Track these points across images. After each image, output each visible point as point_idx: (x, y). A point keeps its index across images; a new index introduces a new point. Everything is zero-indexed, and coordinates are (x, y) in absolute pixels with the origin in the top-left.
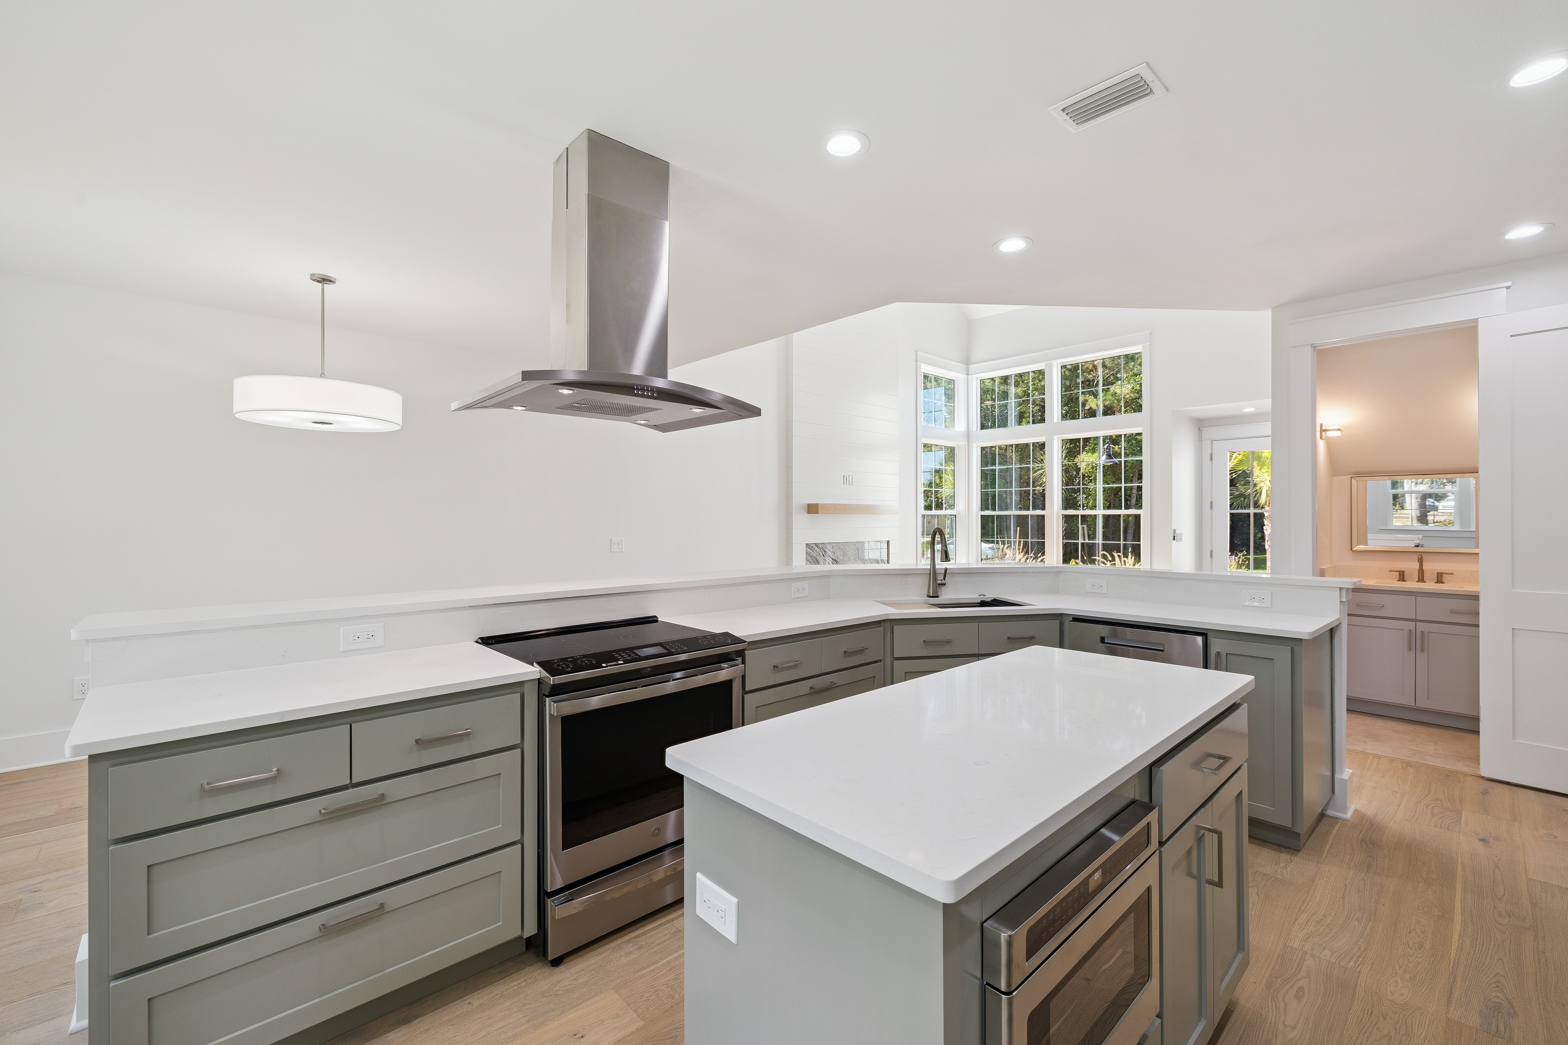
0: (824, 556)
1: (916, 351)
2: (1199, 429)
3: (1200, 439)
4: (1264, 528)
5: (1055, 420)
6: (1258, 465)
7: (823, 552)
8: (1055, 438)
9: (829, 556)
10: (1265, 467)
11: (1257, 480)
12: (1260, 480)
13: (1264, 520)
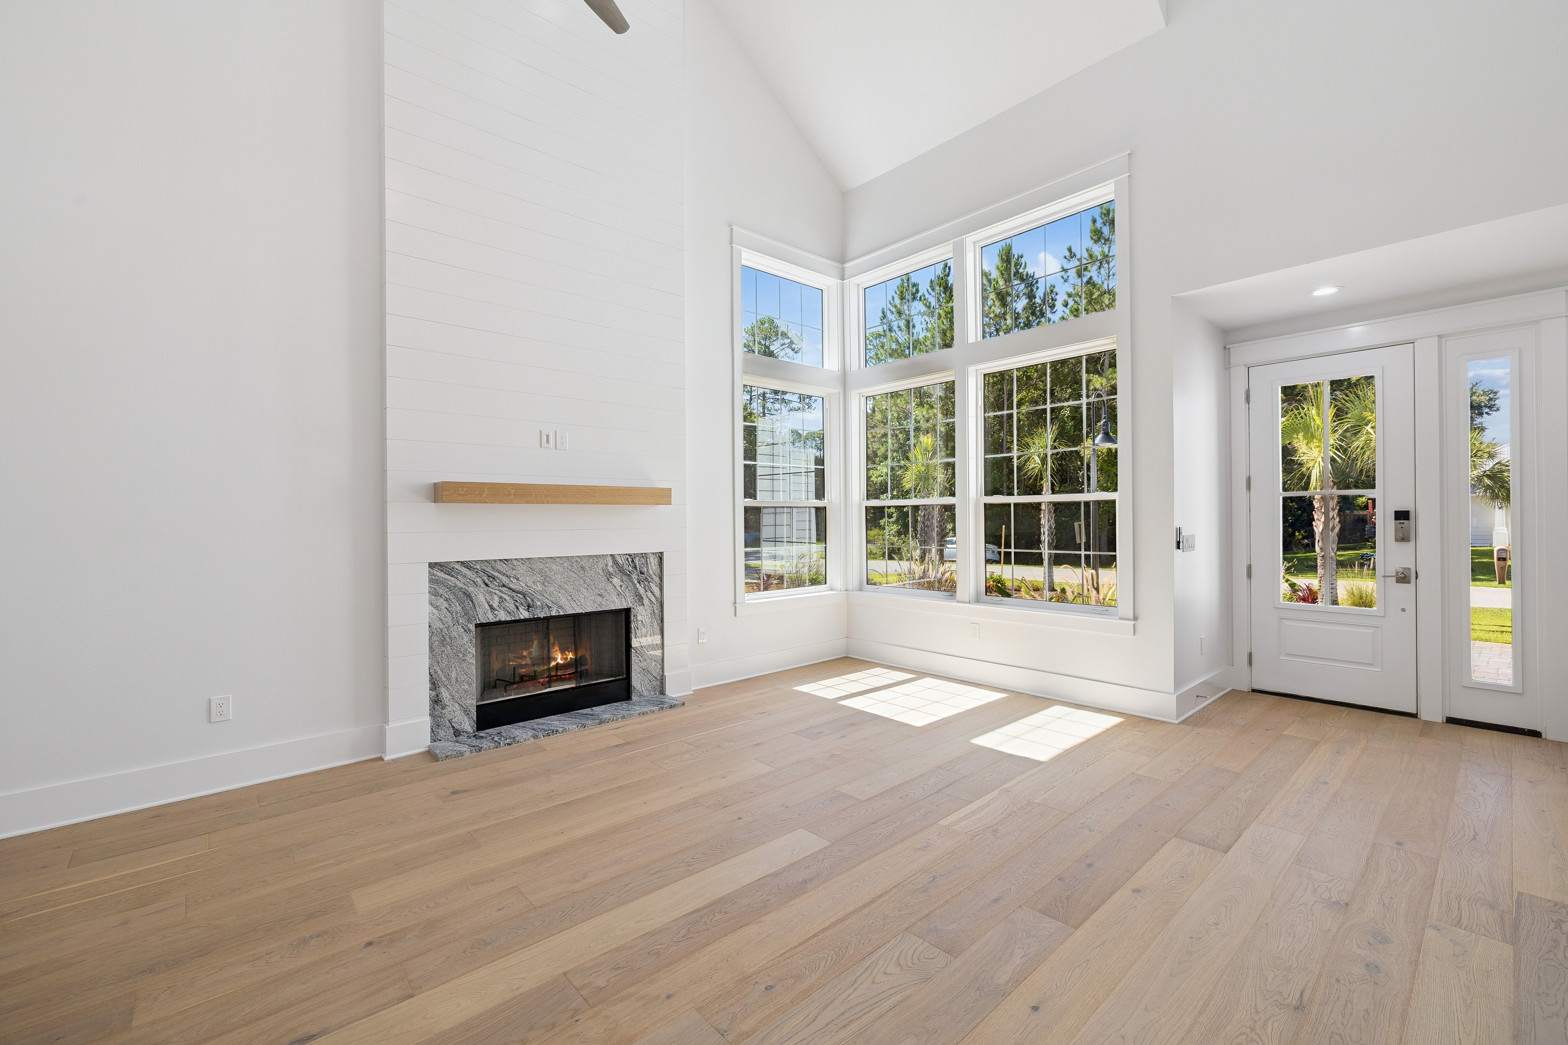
0: (487, 585)
1: (730, 226)
2: (1225, 348)
3: (1226, 364)
4: (1314, 523)
5: (972, 339)
6: (1305, 437)
7: (485, 578)
8: (972, 369)
9: (504, 586)
10: (1315, 441)
11: (1302, 458)
12: (1307, 458)
13: (1314, 512)
